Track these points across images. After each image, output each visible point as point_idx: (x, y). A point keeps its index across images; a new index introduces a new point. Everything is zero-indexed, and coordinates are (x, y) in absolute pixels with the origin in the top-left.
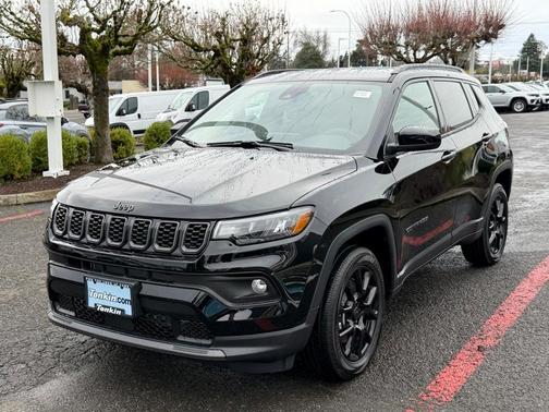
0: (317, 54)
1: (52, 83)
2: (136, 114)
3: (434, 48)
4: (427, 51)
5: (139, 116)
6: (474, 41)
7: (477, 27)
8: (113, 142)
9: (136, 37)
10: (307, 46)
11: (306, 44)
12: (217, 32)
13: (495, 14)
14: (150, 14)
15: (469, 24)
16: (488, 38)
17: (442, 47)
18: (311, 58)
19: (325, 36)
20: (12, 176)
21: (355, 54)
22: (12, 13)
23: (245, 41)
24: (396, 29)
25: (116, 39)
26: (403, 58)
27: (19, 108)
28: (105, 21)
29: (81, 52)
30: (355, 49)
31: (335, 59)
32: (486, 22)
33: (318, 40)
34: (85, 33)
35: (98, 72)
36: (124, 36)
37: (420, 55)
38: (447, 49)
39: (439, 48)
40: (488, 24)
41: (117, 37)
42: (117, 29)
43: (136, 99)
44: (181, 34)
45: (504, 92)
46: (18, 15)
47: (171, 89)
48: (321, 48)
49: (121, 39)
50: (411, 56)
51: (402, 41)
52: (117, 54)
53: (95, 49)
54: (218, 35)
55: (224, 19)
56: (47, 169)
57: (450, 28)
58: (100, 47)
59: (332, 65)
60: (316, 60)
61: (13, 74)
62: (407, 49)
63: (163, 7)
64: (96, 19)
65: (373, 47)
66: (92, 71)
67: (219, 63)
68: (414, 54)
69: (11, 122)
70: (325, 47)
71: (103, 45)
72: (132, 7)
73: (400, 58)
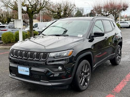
1: (20, 20)
2: (37, 28)
3: (111, 12)
4: (109, 13)
5: (38, 28)
6: (121, 10)
7: (121, 7)
8: (34, 34)
9: (40, 9)
10: (78, 12)
11: (78, 11)
12: (58, 8)
13: (126, 4)
14: (43, 4)
15: (119, 6)
16: (124, 10)
17: (113, 12)
18: (79, 14)
19: (83, 9)
20: (11, 42)
23: (65, 10)
24: (101, 7)
27: (11, 26)
28: (33, 5)
29: (27, 13)
30: (90, 12)
31: (85, 15)
33: (81, 10)
34: (28, 8)
35: (31, 18)
37: (107, 14)
38: (114, 12)
40: (124, 6)
42: (36, 7)
43: (37, 24)
44: (50, 9)
45: (128, 23)
46: (12, 4)
47: (45, 22)
48: (82, 12)
49: (36, 10)
51: (103, 10)
52: (35, 13)
53: (30, 12)
54: (59, 9)
55: (60, 5)
56: (19, 40)
57: (115, 7)
58: (31, 11)
59: (84, 16)
60: (80, 15)
63: (47, 2)
64: (31, 5)
65: (95, 12)
66: (29, 17)
67: (59, 15)
68: (106, 14)
69: (9, 29)
70: (83, 11)
71: (32, 11)
73: (102, 14)
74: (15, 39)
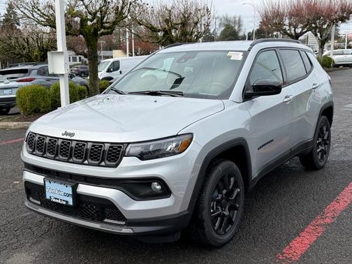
0: (235, 31)
2: (119, 71)
3: (309, 26)
4: (303, 28)
5: (121, 72)
6: (335, 22)
7: (336, 13)
8: (100, 89)
9: (115, 23)
10: (228, 27)
11: (227, 25)
12: (166, 19)
14: (122, 8)
15: (331, 11)
16: (343, 19)
17: (313, 25)
18: (231, 34)
19: (239, 20)
21: (258, 30)
22: (39, 10)
23: (184, 24)
24: (283, 14)
25: (102, 25)
26: (287, 34)
28: (95, 13)
29: (81, 33)
30: (258, 28)
31: (246, 34)
32: (342, 9)
33: (235, 22)
34: (83, 21)
35: (91, 46)
36: (107, 23)
37: (299, 31)
38: (316, 27)
39: (311, 26)
41: (102, 23)
42: (102, 18)
43: (118, 62)
44: (144, 21)
46: (43, 11)
47: (141, 55)
48: (236, 28)
49: (104, 25)
50: (293, 31)
51: (287, 22)
52: (102, 34)
53: (90, 31)
54: (167, 21)
55: (170, 11)
56: (60, 106)
57: (318, 14)
59: (243, 38)
60: (233, 35)
61: (43, 47)
62: (290, 27)
63: (131, 3)
64: (90, 13)
66: (88, 45)
67: (168, 38)
68: (295, 31)
70: (239, 26)
71: (94, 29)
72: (113, 5)
73: (285, 33)
74: (50, 102)
